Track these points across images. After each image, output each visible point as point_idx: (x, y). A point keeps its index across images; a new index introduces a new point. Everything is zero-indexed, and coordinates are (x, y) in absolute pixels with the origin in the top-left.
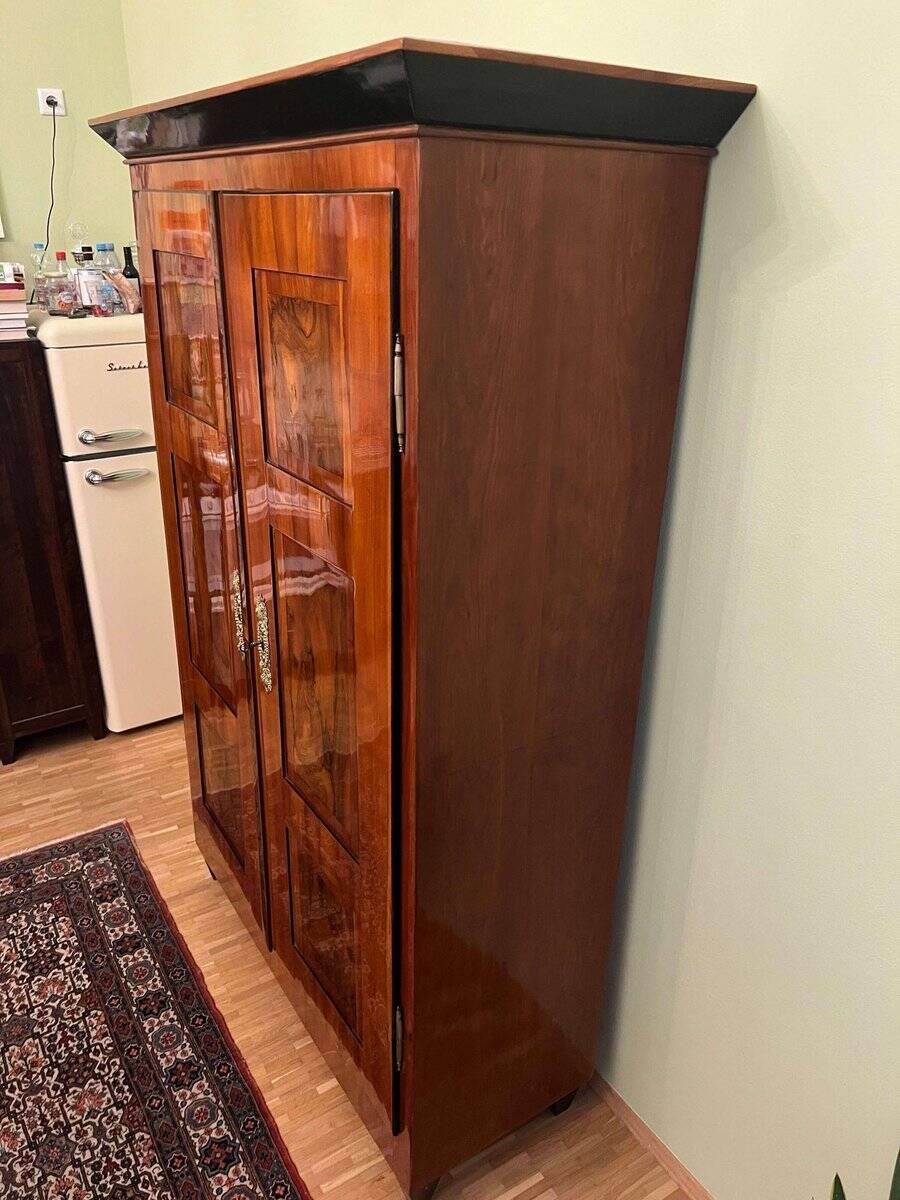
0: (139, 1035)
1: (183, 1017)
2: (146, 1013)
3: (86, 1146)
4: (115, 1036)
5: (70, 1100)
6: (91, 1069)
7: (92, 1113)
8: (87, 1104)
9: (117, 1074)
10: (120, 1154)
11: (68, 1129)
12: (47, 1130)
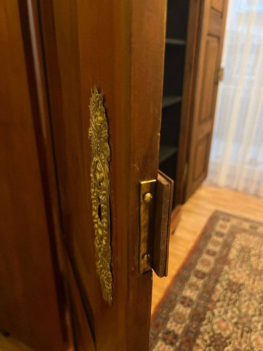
0: (187, 331)
1: (167, 319)
2: (176, 337)
3: (234, 312)
4: (194, 340)
5: (228, 333)
6: (213, 336)
7: (224, 320)
8: (224, 325)
9: (206, 325)
10: (224, 300)
11: (236, 324)
12: (243, 330)
